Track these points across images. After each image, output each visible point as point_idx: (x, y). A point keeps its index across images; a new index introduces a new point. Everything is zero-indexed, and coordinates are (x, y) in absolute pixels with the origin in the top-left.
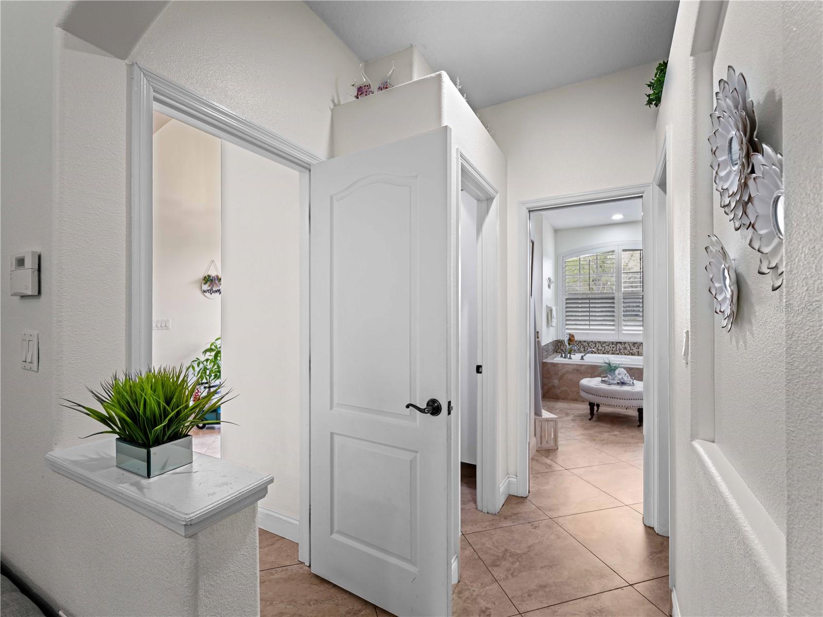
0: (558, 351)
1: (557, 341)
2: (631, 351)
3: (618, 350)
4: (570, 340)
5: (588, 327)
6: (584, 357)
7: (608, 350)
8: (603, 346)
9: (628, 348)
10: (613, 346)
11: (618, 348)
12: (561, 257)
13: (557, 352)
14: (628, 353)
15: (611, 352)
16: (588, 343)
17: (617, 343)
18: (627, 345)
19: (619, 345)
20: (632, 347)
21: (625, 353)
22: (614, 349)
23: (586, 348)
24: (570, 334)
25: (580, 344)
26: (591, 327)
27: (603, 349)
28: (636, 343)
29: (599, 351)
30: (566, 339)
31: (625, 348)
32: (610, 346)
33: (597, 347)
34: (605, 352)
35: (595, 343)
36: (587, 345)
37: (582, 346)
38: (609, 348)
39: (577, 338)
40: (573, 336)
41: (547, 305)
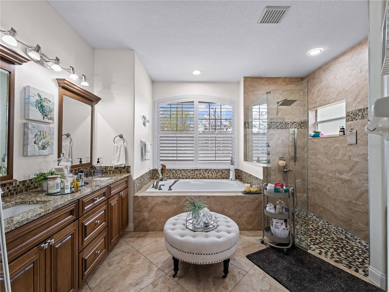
0: (154, 178)
1: (153, 170)
2: (204, 176)
3: (196, 175)
4: (162, 169)
5: (175, 159)
6: (172, 188)
7: (189, 176)
8: (186, 172)
9: (202, 173)
10: (193, 172)
11: (196, 173)
12: (157, 103)
14: (202, 177)
15: (191, 177)
16: (176, 171)
17: (195, 170)
18: (201, 171)
19: (196, 171)
20: (205, 172)
21: (200, 177)
22: (193, 175)
23: (175, 174)
24: (162, 165)
25: (170, 172)
26: (178, 159)
27: (186, 174)
28: (207, 170)
29: (183, 177)
30: (160, 169)
31: (200, 174)
32: (191, 172)
33: (182, 173)
34: (187, 177)
35: (181, 170)
36: (175, 172)
37: (172, 173)
38: (190, 174)
39: (168, 167)
40: (165, 166)
41: (141, 140)
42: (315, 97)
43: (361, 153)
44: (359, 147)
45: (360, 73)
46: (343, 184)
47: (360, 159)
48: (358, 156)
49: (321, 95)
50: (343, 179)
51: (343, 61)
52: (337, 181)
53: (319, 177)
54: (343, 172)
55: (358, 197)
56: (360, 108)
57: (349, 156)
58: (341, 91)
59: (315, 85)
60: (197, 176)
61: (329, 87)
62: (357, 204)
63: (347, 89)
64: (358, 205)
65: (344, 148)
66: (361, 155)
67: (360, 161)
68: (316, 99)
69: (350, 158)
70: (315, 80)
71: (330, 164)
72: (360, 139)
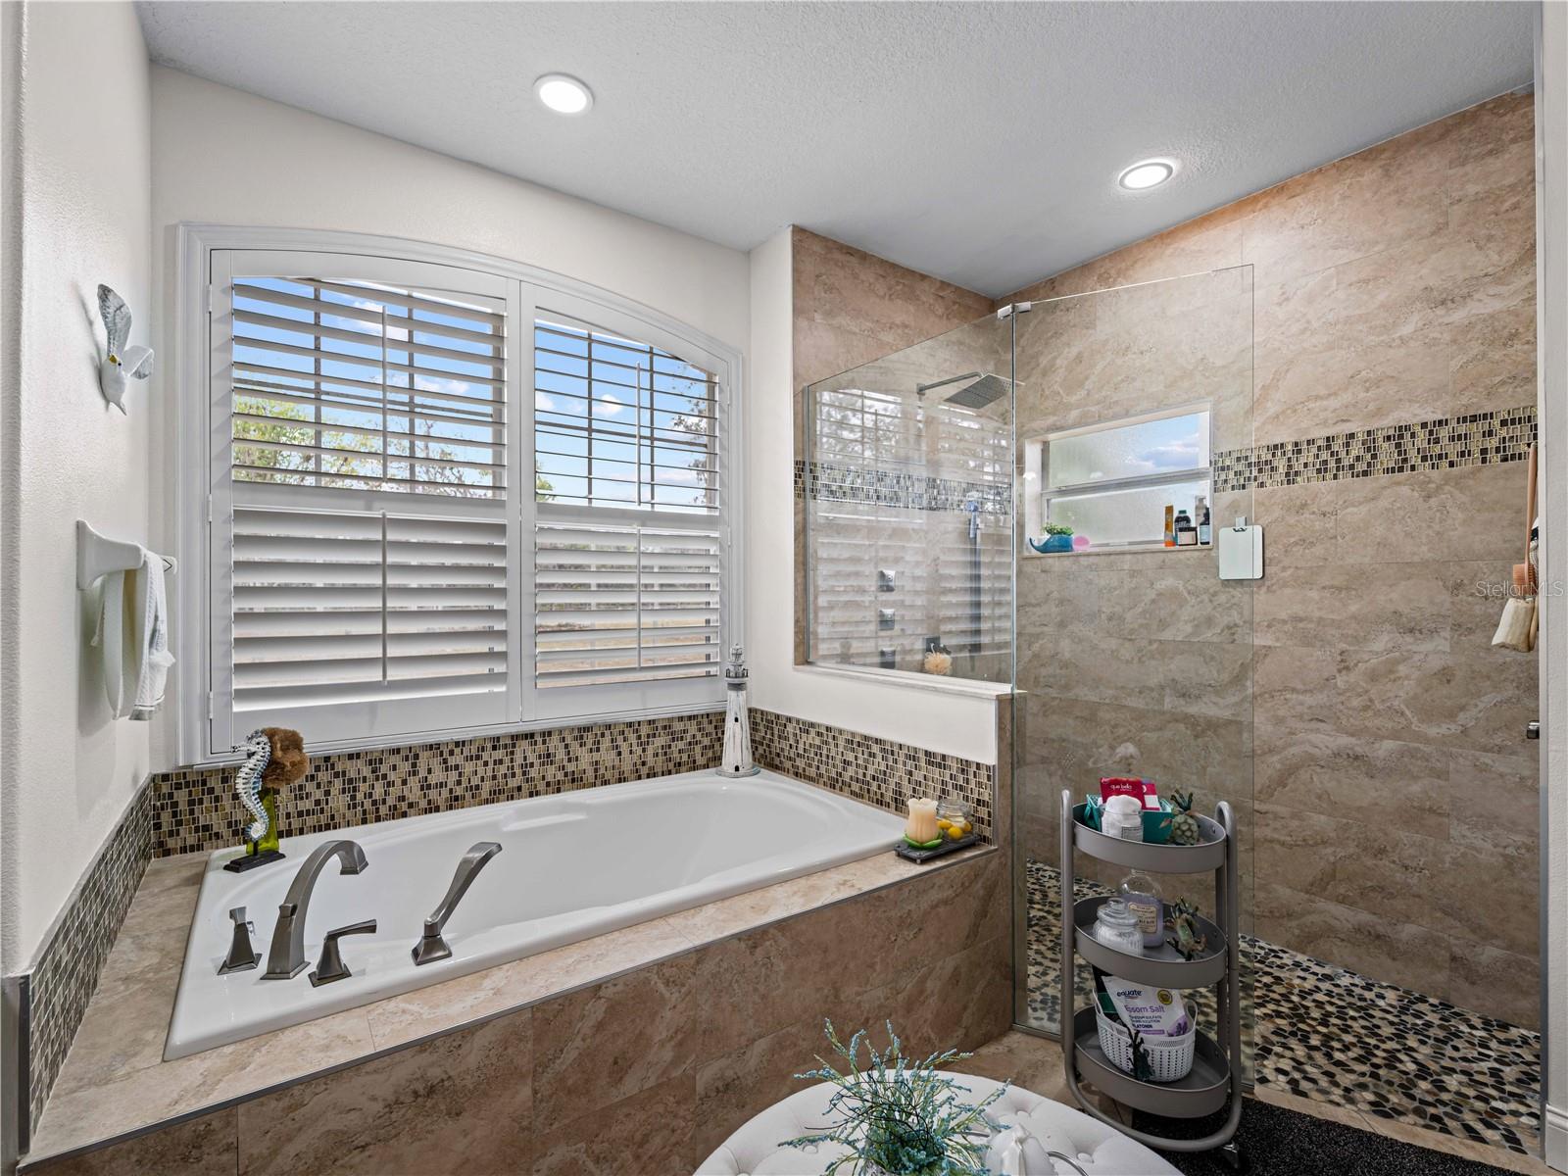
0: (171, 843)
1: (165, 777)
2: (570, 767)
3: (518, 771)
4: (273, 772)
5: (374, 675)
7: (475, 781)
8: (452, 761)
9: (561, 755)
10: (499, 754)
11: (519, 759)
13: (167, 853)
14: (560, 776)
15: (487, 786)
16: (375, 761)
17: (515, 737)
18: (554, 742)
19: (523, 745)
20: (575, 746)
21: (549, 778)
22: (503, 769)
23: (363, 787)
24: (271, 734)
25: (323, 776)
26: (395, 674)
27: (453, 776)
28: (587, 729)
29: (433, 794)
30: (246, 766)
31: (548, 758)
32: (485, 756)
33: (422, 773)
34: (459, 791)
35: (412, 755)
36: (366, 771)
37: (338, 784)
38: (481, 770)
39: (314, 743)
40: (293, 742)
41: (80, 528)
42: (1056, 387)
43: (1283, 616)
44: (1274, 592)
45: (1280, 304)
46: (1200, 740)
47: (1278, 640)
48: (1269, 626)
49: (1087, 378)
50: (1201, 720)
51: (1200, 251)
52: (1171, 725)
53: (1079, 714)
54: (1197, 692)
55: (1269, 787)
56: (1278, 441)
57: (1229, 628)
58: (1191, 368)
59: (1057, 334)
60: (524, 774)
61: (1128, 348)
62: (1266, 813)
63: (1219, 363)
64: (1270, 816)
65: (1206, 597)
66: (1285, 622)
67: (1278, 644)
68: (1064, 395)
69: (1233, 634)
70: (1058, 313)
71: (1136, 660)
72: (1280, 562)
